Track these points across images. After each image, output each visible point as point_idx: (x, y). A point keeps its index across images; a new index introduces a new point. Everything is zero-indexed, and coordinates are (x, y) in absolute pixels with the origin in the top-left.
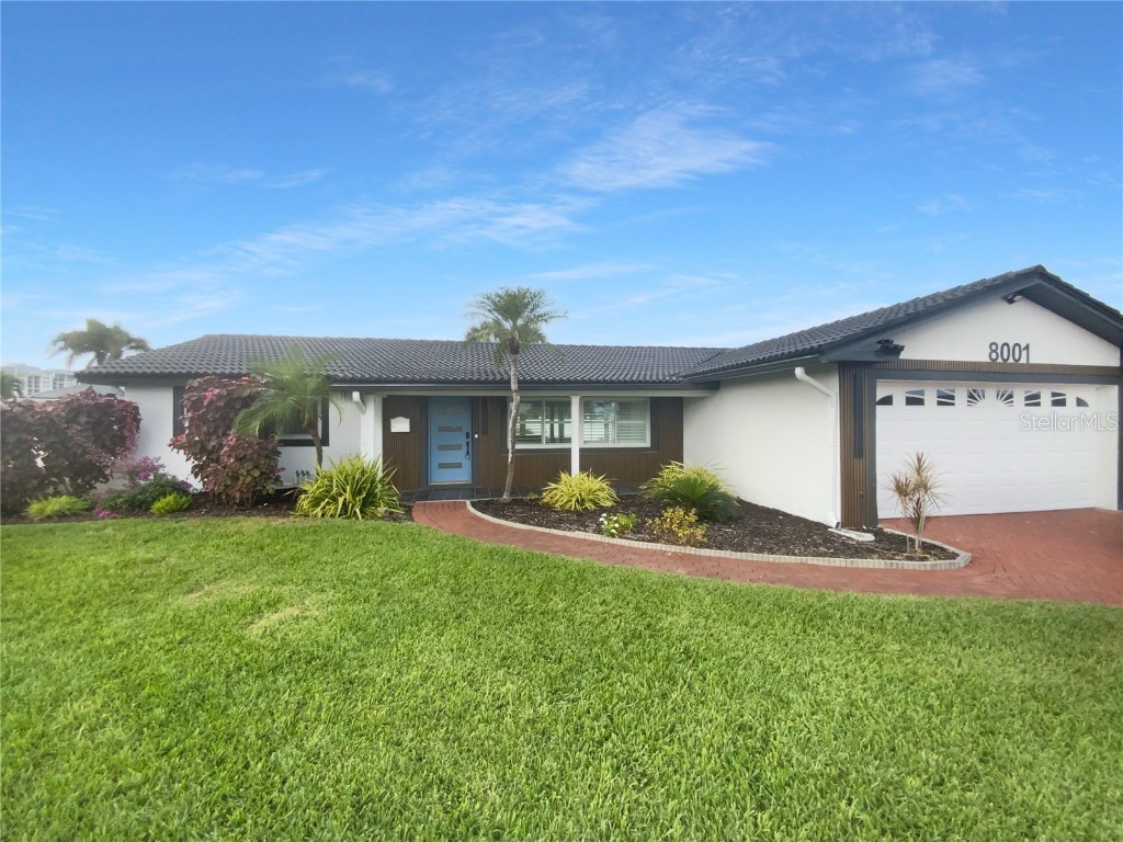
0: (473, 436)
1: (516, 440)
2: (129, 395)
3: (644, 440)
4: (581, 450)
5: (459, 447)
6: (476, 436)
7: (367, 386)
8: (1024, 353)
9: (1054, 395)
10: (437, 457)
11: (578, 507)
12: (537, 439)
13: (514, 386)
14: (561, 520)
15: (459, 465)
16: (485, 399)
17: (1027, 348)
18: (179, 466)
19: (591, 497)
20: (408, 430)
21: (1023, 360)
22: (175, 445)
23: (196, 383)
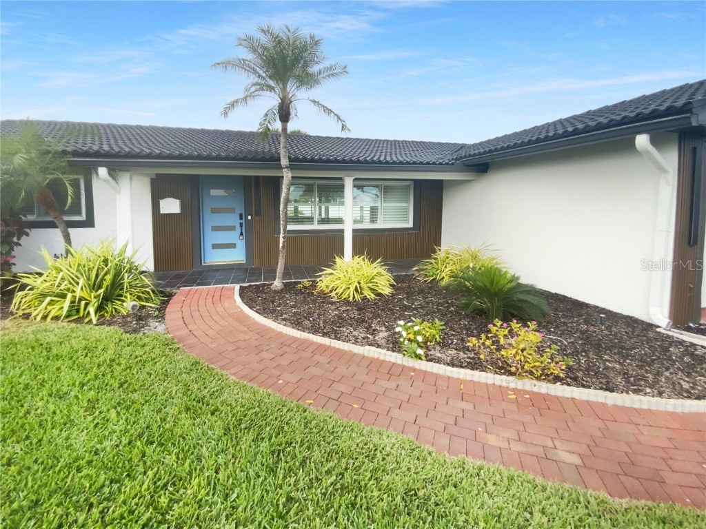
0: (246, 218)
1: (289, 220)
3: (406, 221)
4: (354, 231)
5: (232, 228)
6: (249, 217)
10: (211, 238)
11: (358, 297)
12: (310, 220)
13: (284, 161)
14: (341, 321)
15: (233, 246)
16: (257, 178)
19: (370, 285)
20: (179, 212)
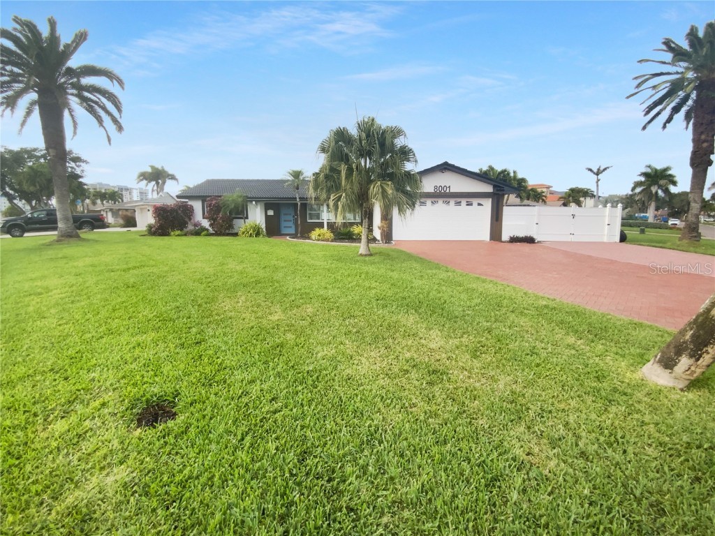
0: (295, 217)
2: (190, 203)
5: (290, 221)
7: (258, 200)
8: (448, 189)
9: (467, 202)
10: (283, 224)
17: (449, 187)
18: (206, 223)
20: (273, 214)
21: (448, 191)
22: (204, 218)
23: (209, 199)
